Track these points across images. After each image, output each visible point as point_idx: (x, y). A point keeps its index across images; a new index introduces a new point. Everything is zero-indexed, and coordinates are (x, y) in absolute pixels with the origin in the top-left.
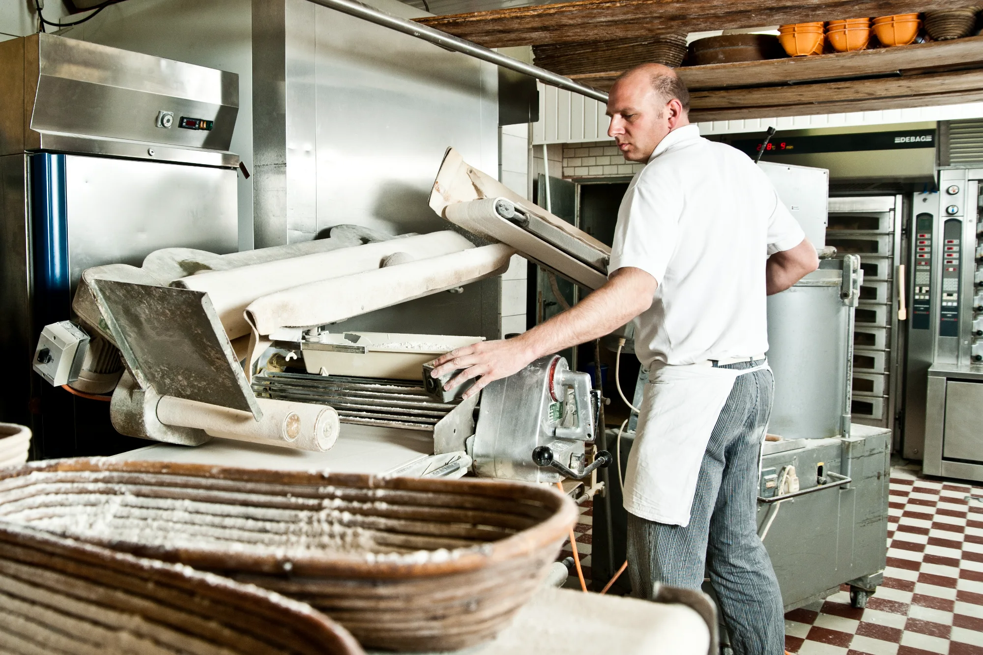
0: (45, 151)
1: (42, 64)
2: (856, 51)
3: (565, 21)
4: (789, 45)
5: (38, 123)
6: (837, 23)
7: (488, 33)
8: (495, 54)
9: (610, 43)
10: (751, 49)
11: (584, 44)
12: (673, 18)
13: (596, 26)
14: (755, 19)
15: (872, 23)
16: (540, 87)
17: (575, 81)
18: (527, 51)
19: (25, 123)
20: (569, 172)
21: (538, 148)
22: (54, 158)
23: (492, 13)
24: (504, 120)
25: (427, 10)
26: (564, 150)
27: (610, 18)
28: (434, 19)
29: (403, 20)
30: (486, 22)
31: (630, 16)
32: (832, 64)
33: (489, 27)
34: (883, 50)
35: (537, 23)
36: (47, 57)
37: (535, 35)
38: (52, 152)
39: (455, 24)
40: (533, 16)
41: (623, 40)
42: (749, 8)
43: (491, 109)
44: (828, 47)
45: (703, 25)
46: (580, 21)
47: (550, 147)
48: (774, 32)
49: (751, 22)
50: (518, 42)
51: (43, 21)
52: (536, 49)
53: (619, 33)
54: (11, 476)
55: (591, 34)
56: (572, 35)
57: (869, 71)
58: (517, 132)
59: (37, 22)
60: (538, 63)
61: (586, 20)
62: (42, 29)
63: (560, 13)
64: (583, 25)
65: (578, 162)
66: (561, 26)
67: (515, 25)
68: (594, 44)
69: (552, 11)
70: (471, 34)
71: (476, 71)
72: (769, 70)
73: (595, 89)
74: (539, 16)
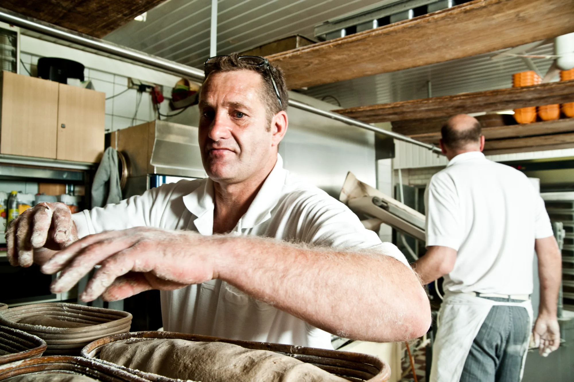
0: (157, 174)
1: (156, 134)
2: (553, 121)
3: (405, 110)
4: (519, 119)
5: (154, 161)
6: (542, 107)
7: (368, 116)
8: (372, 126)
9: (429, 120)
10: (499, 121)
11: (415, 120)
12: (458, 107)
13: (421, 112)
14: (500, 106)
15: (561, 107)
16: (396, 142)
17: (412, 138)
18: (389, 124)
19: (148, 161)
20: (412, 182)
21: (396, 171)
22: (161, 178)
23: (370, 107)
24: (378, 157)
25: (340, 106)
26: (409, 172)
27: (426, 108)
28: (342, 110)
29: (326, 111)
30: (367, 111)
31: (436, 107)
32: (541, 127)
33: (368, 114)
34: (567, 120)
35: (391, 111)
36: (159, 131)
37: (391, 117)
38: (159, 175)
39: (351, 112)
40: (389, 108)
41: (435, 118)
42: (496, 101)
43: (372, 153)
44: (539, 119)
45: (473, 110)
46: (411, 110)
47: (403, 170)
48: (511, 112)
49: (497, 108)
50: (383, 120)
51: (159, 114)
52: (393, 123)
53: (432, 115)
54: (120, 339)
55: (418, 116)
56: (409, 116)
57: (561, 130)
58: (385, 163)
59: (157, 115)
60: (394, 130)
61: (415, 109)
62: (159, 118)
63: (402, 106)
64: (414, 112)
65: (416, 177)
66: (403, 113)
67: (381, 112)
68: (421, 121)
69: (398, 105)
70: (359, 117)
71: (363, 134)
72: (509, 131)
73: (423, 142)
74: (392, 108)
